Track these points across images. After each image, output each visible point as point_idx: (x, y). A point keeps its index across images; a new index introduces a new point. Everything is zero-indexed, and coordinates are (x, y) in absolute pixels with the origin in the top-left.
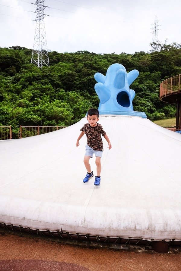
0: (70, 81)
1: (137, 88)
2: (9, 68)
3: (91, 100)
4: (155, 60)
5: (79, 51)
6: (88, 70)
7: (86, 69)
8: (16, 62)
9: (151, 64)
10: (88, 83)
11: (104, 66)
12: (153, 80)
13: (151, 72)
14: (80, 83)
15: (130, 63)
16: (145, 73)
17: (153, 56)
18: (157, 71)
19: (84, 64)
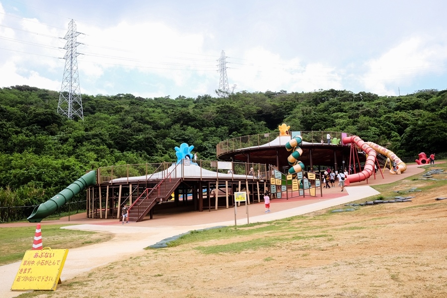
0: (123, 141)
1: (201, 147)
2: (49, 126)
3: (150, 161)
4: (222, 112)
5: (119, 95)
6: (140, 125)
7: (136, 124)
8: (57, 119)
9: (217, 117)
10: (145, 142)
11: (159, 119)
12: (220, 137)
13: (217, 127)
14: (136, 143)
15: (191, 116)
16: (210, 129)
17: (219, 108)
18: (223, 125)
19: (134, 117)
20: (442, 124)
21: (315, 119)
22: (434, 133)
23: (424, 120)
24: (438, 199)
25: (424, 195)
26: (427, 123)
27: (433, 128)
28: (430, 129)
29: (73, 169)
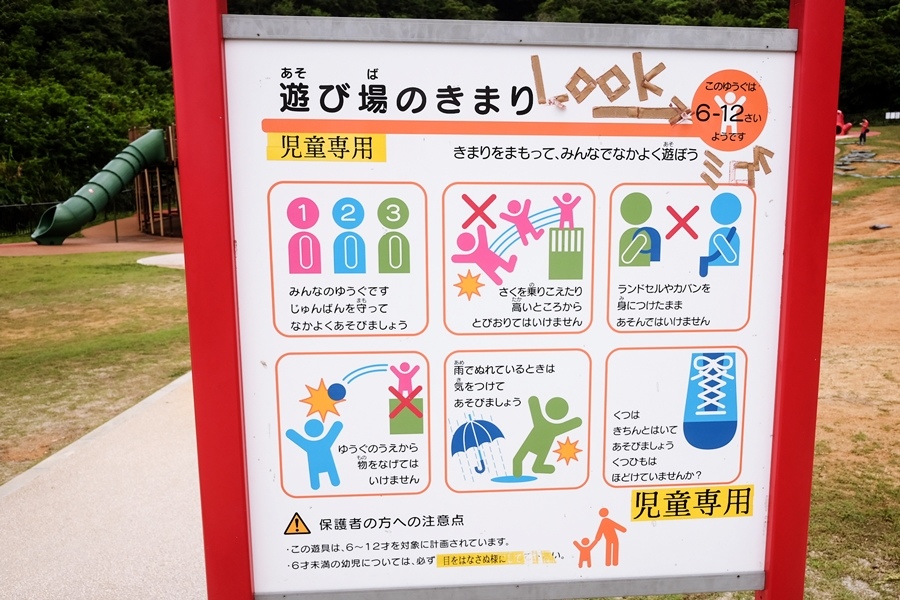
20: (885, 46)
21: (615, 12)
22: (866, 67)
23: (849, 35)
24: (875, 228)
25: (845, 214)
26: (856, 42)
27: (866, 54)
28: (858, 57)
29: (72, 114)
